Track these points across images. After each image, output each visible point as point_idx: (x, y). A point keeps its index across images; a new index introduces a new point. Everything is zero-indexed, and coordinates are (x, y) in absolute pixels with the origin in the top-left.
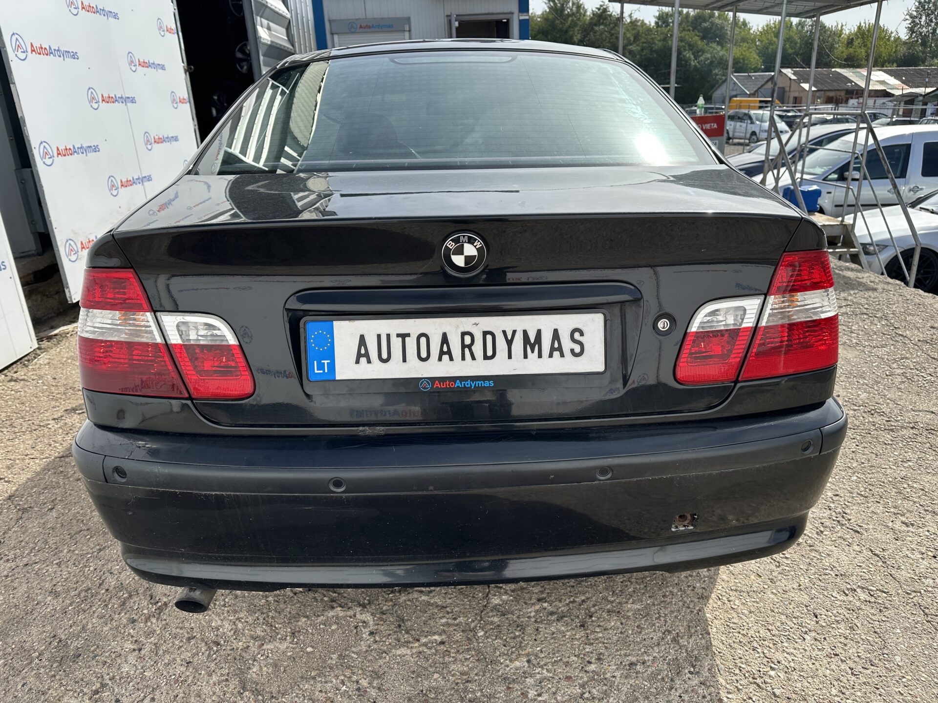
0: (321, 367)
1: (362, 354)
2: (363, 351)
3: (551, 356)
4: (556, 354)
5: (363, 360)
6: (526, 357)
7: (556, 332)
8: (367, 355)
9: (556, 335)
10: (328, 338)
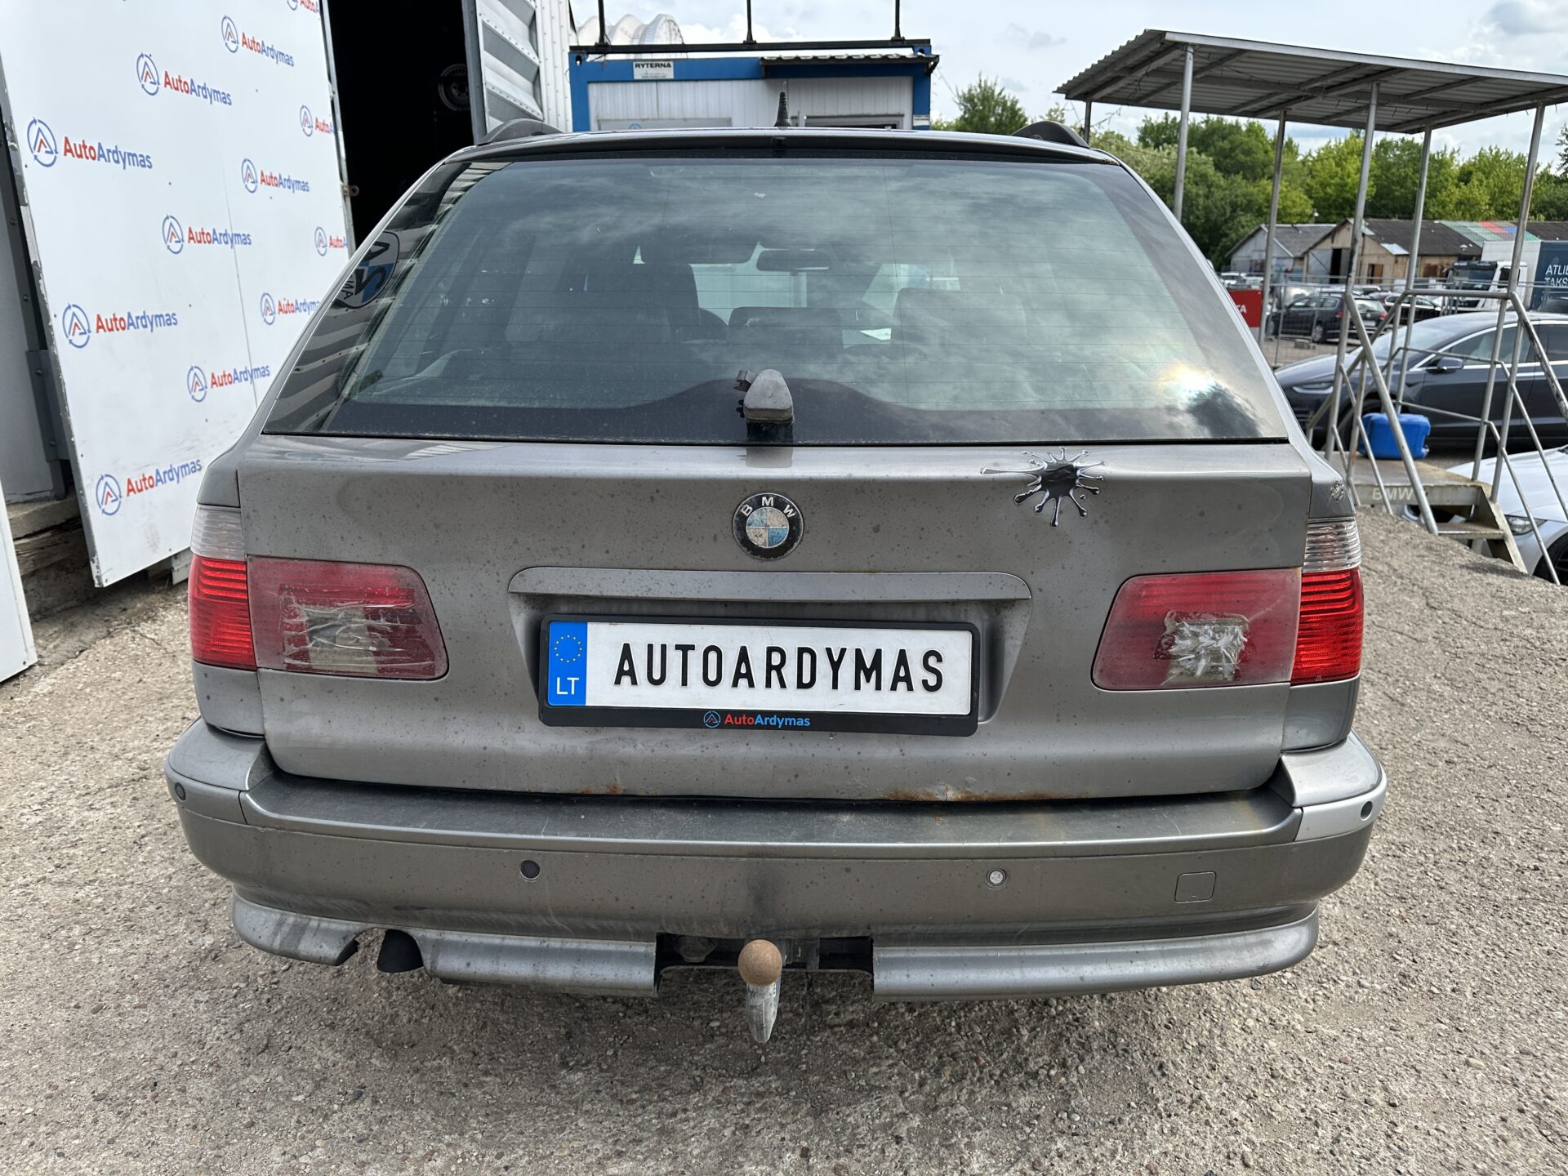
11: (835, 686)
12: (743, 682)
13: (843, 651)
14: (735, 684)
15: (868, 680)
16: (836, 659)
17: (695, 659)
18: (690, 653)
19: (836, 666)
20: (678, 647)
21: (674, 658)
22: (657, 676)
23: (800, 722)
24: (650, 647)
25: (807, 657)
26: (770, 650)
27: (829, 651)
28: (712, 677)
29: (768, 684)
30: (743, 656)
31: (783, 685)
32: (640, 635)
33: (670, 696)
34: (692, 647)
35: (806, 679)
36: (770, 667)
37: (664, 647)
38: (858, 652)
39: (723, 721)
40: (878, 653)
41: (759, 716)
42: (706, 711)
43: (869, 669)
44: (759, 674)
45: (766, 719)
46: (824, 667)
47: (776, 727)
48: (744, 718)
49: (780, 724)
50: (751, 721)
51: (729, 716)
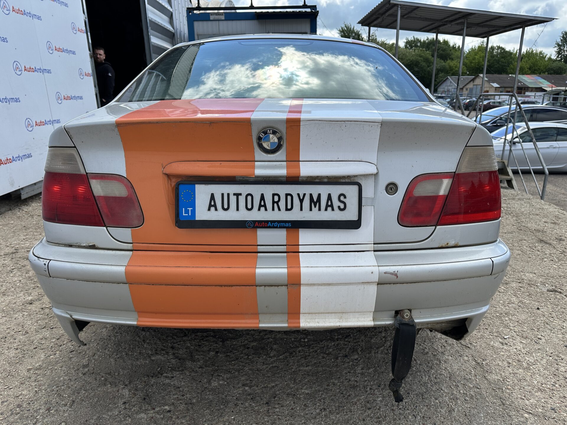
0: (187, 212)
1: (212, 205)
2: (213, 203)
3: (326, 210)
4: (329, 209)
5: (213, 209)
6: (311, 210)
7: (329, 195)
8: (215, 206)
9: (329, 197)
10: (192, 195)
11: (301, 210)
12: (263, 209)
13: (304, 195)
14: (259, 210)
15: (315, 207)
16: (301, 198)
17: (242, 199)
18: (240, 197)
19: (301, 201)
20: (234, 194)
21: (233, 199)
22: (226, 207)
23: (287, 225)
24: (223, 195)
25: (289, 198)
26: (274, 195)
27: (298, 195)
28: (249, 206)
29: (273, 209)
30: (262, 198)
31: (279, 209)
32: (218, 190)
33: (232, 215)
34: (240, 194)
35: (289, 207)
36: (274, 202)
37: (228, 195)
38: (311, 195)
39: (254, 225)
40: (319, 195)
41: (270, 223)
42: (248, 221)
43: (315, 202)
44: (269, 205)
45: (272, 224)
46: (296, 201)
47: (276, 227)
48: (263, 223)
49: (279, 226)
50: (266, 225)
51: (257, 223)
